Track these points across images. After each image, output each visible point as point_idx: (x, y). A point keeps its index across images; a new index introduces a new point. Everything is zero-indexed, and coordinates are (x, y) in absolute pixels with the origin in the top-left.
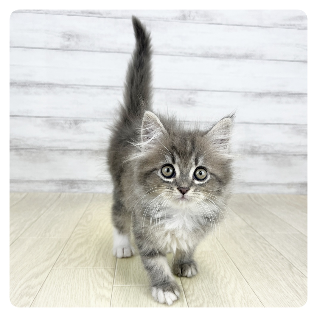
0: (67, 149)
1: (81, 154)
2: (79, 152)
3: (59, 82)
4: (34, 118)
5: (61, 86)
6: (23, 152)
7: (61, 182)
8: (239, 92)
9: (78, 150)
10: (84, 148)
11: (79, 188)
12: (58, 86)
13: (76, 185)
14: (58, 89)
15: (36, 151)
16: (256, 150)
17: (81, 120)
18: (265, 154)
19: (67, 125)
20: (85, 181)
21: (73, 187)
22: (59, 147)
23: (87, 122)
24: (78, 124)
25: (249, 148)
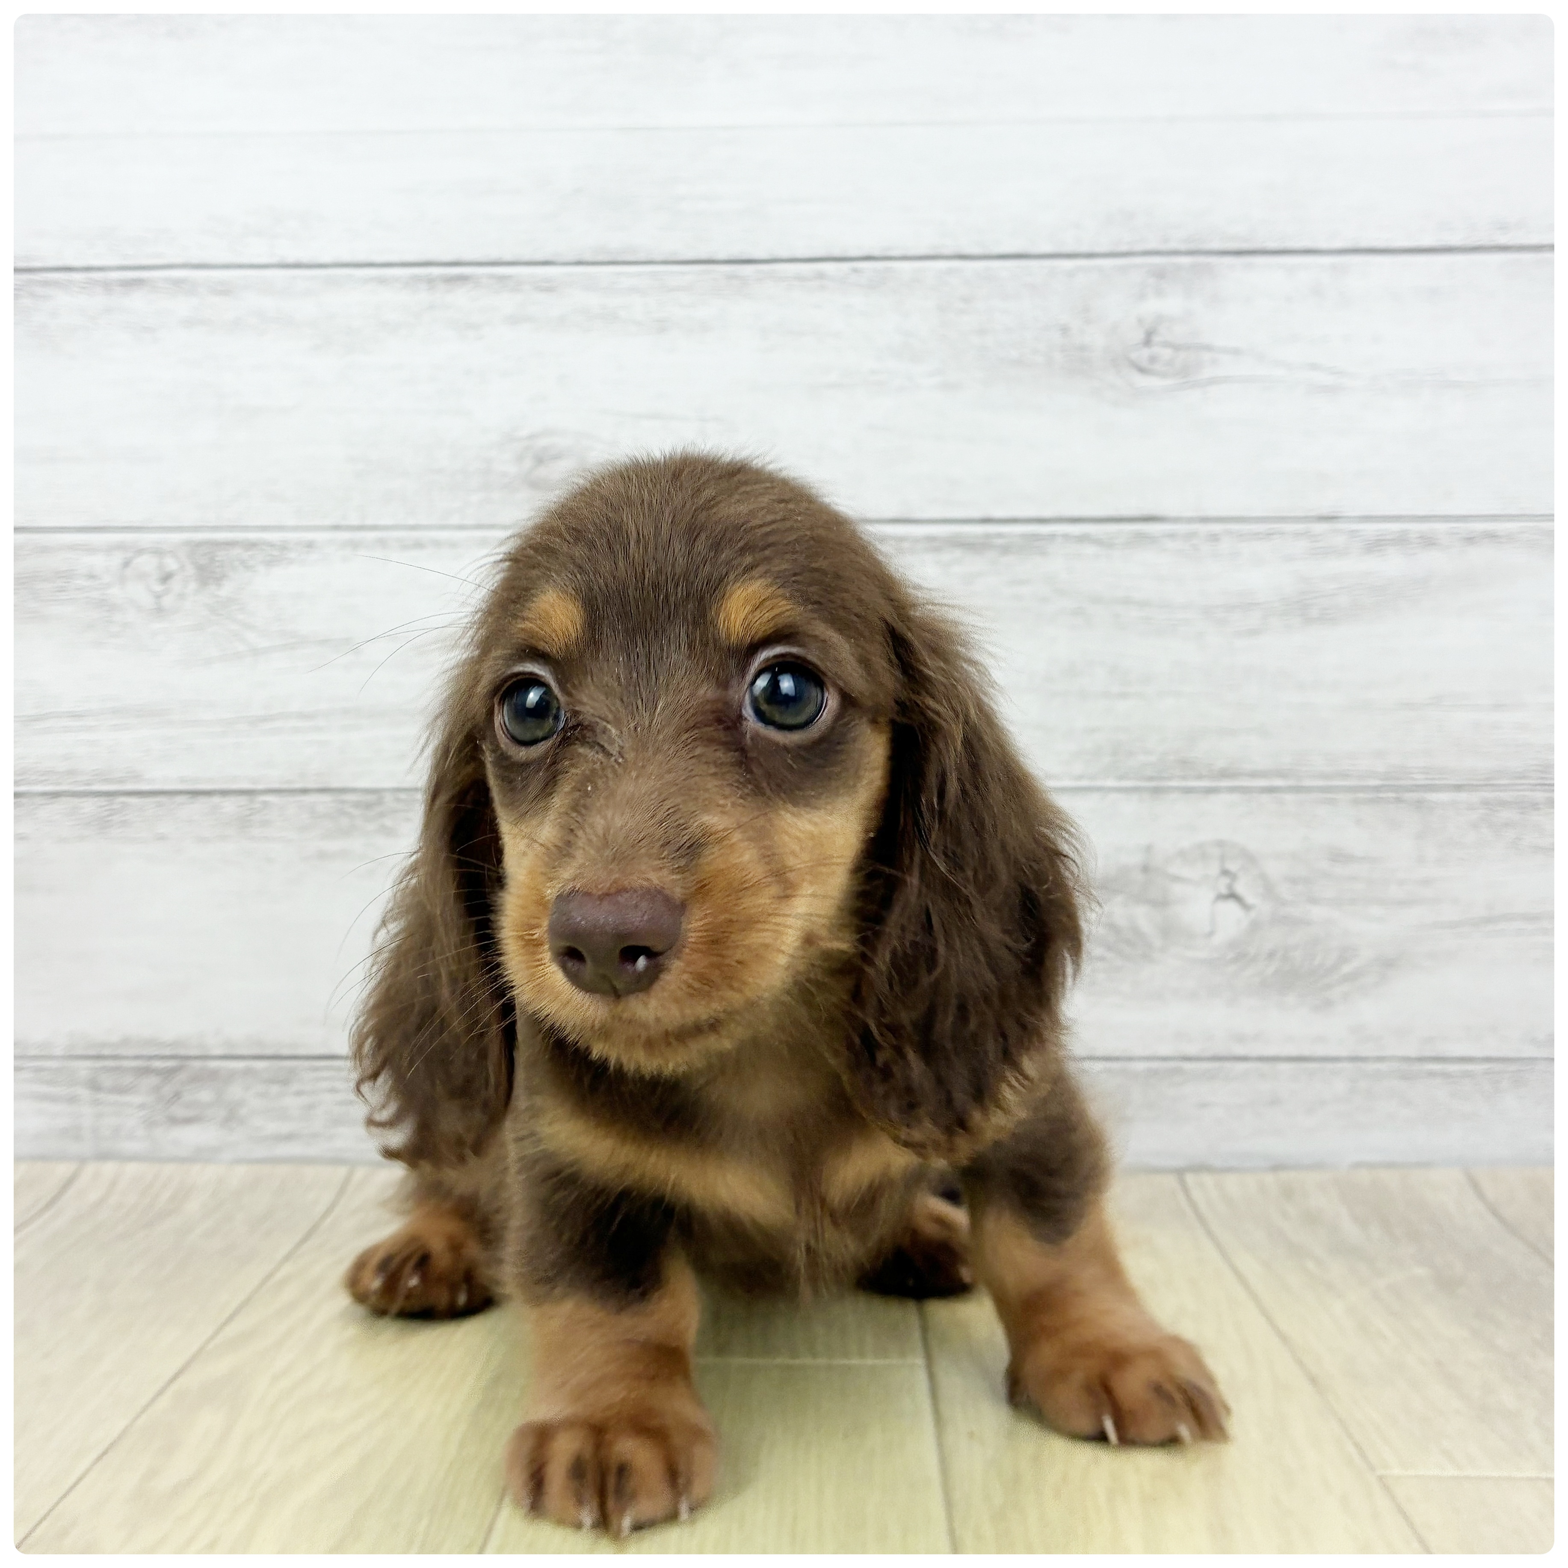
0: (129, 786)
2: (229, 806)
5: (90, 273)
7: (83, 1070)
11: (232, 1117)
17: (250, 545)
19: (139, 592)
21: (178, 1110)
22: (71, 773)
23: (292, 555)
24: (218, 582)
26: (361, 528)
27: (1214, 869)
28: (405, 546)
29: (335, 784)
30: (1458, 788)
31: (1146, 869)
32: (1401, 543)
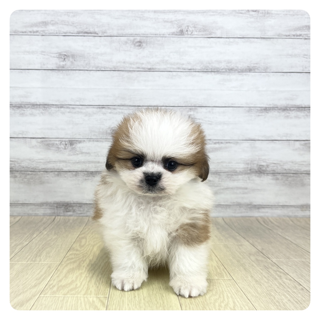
0: (62, 170)
1: (76, 175)
2: (74, 173)
4: (29, 139)
5: (56, 105)
6: (17, 174)
7: (55, 205)
8: (243, 107)
9: (73, 171)
10: (80, 169)
11: (74, 211)
12: (54, 106)
13: (71, 208)
14: (53, 109)
15: (30, 172)
16: (264, 169)
17: (77, 141)
18: (274, 173)
19: (63, 146)
20: (80, 204)
21: (67, 210)
22: (54, 169)
23: (82, 142)
24: (73, 145)
25: (255, 167)
26: (91, 139)
28: (96, 141)
29: (87, 171)
30: (224, 173)
32: (218, 143)
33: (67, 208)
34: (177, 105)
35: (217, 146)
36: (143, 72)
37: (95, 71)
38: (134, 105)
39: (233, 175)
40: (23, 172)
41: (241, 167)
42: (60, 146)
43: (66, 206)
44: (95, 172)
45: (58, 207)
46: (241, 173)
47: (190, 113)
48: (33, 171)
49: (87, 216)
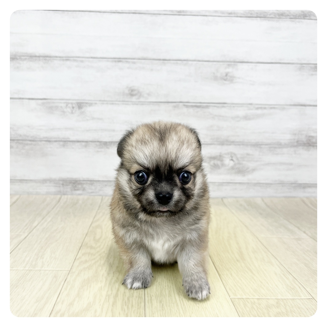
0: (68, 140)
1: (86, 146)
2: (84, 144)
3: (57, 54)
4: (27, 100)
5: (60, 58)
7: (61, 182)
8: (293, 64)
9: (83, 142)
10: (91, 139)
11: (84, 189)
12: (57, 58)
13: (80, 186)
14: (57, 63)
15: (29, 142)
17: (87, 103)
19: (69, 110)
20: (91, 181)
21: (76, 188)
22: (59, 138)
23: (93, 105)
24: (82, 109)
25: (303, 138)
26: (104, 101)
27: (230, 156)
30: (266, 145)
31: (220, 156)
32: (261, 108)
33: (76, 186)
34: (212, 60)
35: (259, 112)
36: (171, 16)
37: (110, 13)
38: (159, 58)
39: (276, 148)
40: (21, 142)
41: (286, 138)
42: (65, 110)
43: (74, 183)
44: (109, 142)
45: (65, 184)
46: (286, 146)
47: (228, 70)
48: (33, 141)
49: (100, 195)
